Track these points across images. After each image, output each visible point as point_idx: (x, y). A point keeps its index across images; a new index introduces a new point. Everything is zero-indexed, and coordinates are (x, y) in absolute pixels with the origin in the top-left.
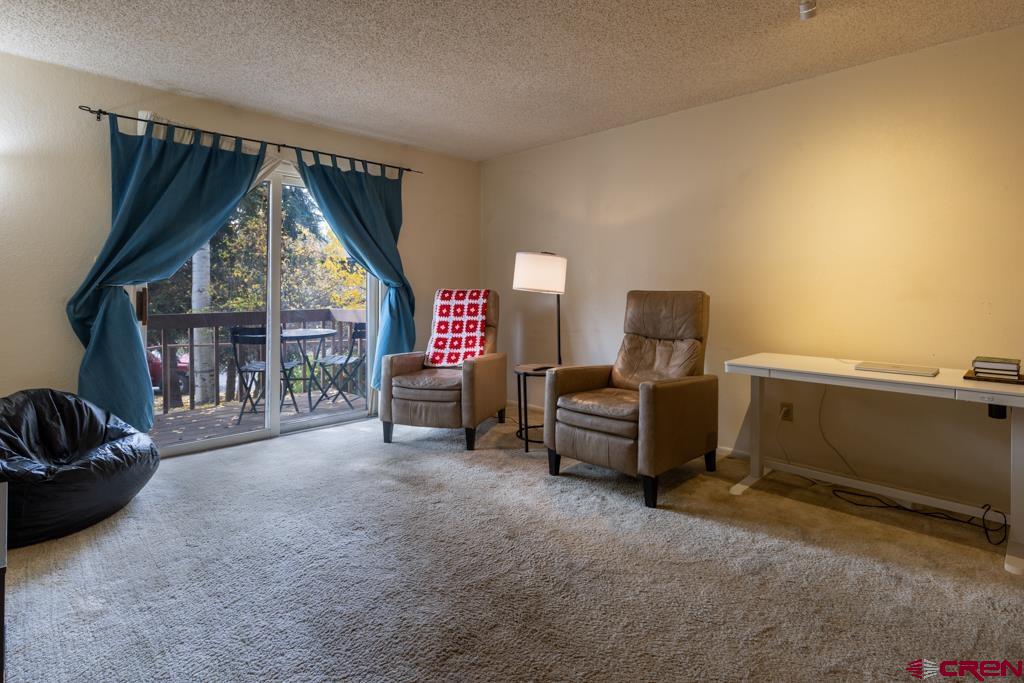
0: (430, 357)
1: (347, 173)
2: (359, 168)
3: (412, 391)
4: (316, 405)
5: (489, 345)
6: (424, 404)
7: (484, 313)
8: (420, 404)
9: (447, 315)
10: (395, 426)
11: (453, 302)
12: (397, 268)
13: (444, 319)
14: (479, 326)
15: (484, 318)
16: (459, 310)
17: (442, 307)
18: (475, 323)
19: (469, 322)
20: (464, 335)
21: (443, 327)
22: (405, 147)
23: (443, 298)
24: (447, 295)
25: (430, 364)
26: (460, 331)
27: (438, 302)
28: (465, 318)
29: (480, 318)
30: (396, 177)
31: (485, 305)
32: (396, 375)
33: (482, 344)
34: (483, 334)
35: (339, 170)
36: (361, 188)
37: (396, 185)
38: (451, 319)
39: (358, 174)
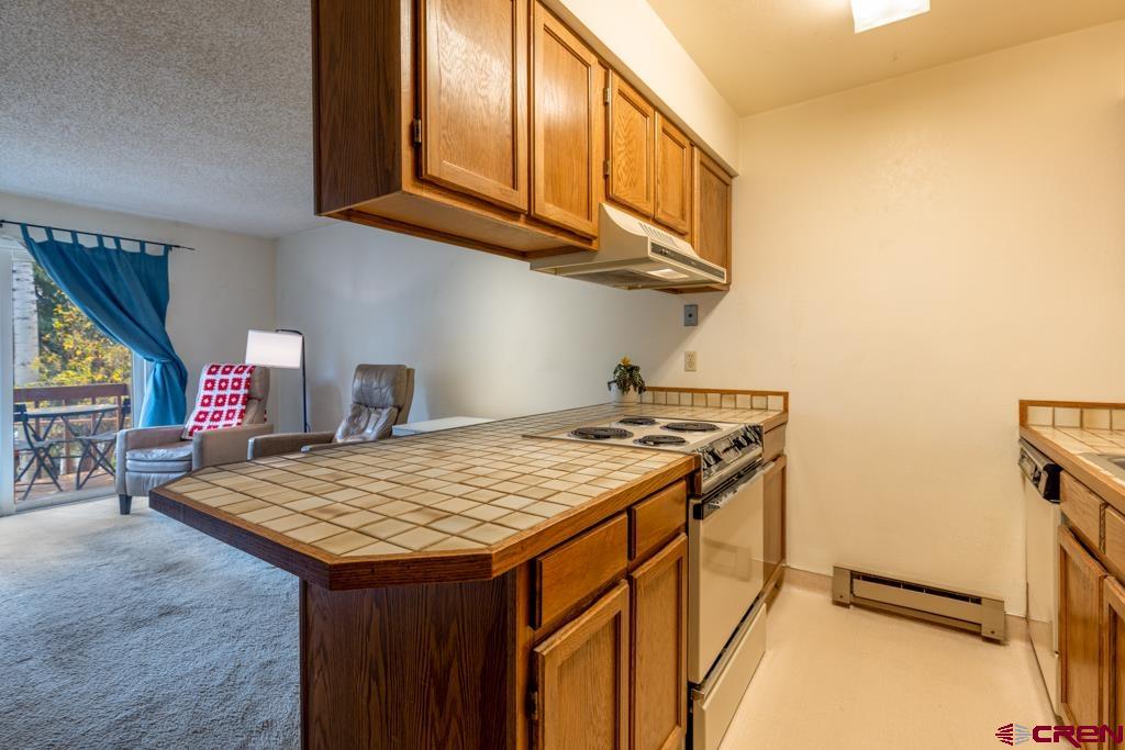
0: (189, 430)
1: (93, 250)
2: (110, 244)
3: (145, 464)
4: (84, 483)
5: (249, 416)
6: (156, 475)
7: (247, 387)
8: (153, 475)
9: (212, 389)
10: (134, 499)
11: (218, 377)
12: (162, 342)
13: (208, 393)
14: (241, 399)
15: (246, 391)
16: (223, 384)
17: (207, 381)
18: (237, 396)
19: (232, 396)
20: (226, 408)
21: (207, 400)
22: (177, 224)
23: (210, 373)
24: (213, 370)
25: (187, 437)
26: (222, 404)
27: (204, 377)
28: (229, 392)
29: (242, 392)
30: (162, 254)
31: (248, 380)
32: (132, 449)
33: (241, 417)
34: (244, 407)
35: (81, 247)
36: (111, 264)
37: (161, 262)
38: (215, 393)
39: (107, 251)
